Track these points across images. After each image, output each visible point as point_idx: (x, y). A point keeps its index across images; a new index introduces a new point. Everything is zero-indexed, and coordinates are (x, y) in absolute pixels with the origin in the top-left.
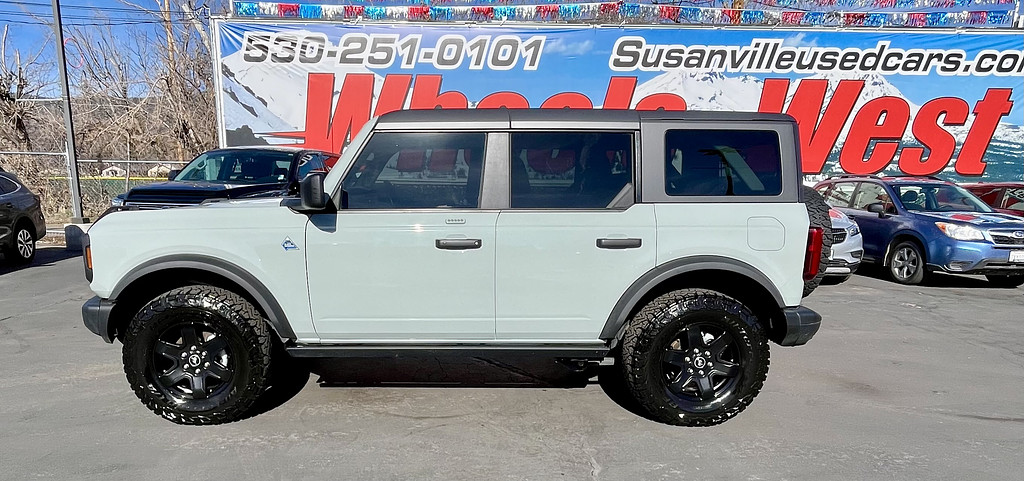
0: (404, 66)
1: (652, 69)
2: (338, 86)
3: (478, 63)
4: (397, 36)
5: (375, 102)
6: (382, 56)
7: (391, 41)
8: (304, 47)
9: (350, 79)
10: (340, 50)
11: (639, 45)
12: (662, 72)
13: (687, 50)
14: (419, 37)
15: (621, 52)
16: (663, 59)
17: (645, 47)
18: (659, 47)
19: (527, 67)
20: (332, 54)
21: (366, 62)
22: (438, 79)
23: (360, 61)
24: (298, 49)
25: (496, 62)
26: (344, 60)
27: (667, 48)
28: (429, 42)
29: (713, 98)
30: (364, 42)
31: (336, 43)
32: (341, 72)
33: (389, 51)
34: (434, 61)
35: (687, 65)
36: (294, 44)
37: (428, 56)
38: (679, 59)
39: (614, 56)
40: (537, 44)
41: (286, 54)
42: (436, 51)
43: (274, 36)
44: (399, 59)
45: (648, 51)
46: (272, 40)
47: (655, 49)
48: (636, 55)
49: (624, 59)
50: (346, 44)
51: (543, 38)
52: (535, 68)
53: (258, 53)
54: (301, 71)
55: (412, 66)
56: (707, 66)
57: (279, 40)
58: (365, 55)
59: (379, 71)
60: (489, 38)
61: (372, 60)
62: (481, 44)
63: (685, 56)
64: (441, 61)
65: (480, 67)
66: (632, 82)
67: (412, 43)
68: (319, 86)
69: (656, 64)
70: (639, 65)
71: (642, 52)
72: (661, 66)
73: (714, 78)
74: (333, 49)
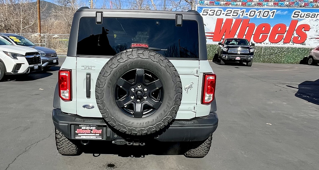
0: (241, 17)
1: (302, 18)
2: (224, 22)
3: (259, 16)
4: (240, 10)
5: (232, 25)
6: (236, 14)
7: (238, 11)
8: (217, 12)
9: (227, 20)
10: (225, 13)
11: (299, 12)
12: (304, 19)
13: (311, 14)
14: (245, 10)
15: (295, 14)
16: (305, 16)
17: (301, 13)
18: (304, 13)
19: (271, 17)
20: (223, 14)
21: (231, 16)
22: (249, 20)
23: (230, 15)
24: (215, 13)
25: (263, 16)
26: (226, 15)
27: (306, 13)
28: (247, 11)
29: (317, 25)
30: (231, 11)
31: (225, 11)
32: (225, 18)
33: (237, 13)
34: (248, 16)
35: (311, 17)
36: (214, 11)
37: (247, 14)
38: (309, 16)
39: (293, 15)
40: (274, 12)
41: (213, 14)
42: (249, 13)
43: (210, 9)
44: (240, 15)
45: (301, 14)
46: (209, 10)
47: (303, 14)
48: (298, 15)
49: (295, 16)
50: (227, 12)
51: (276, 11)
52: (273, 18)
53: (206, 13)
54: (215, 18)
55: (242, 17)
56: (316, 18)
57: (211, 10)
58: (231, 14)
59: (234, 18)
60: (262, 10)
61: (233, 15)
62: (260, 12)
63: (311, 15)
64: (250, 16)
65: (259, 17)
66: (297, 22)
67: (243, 11)
68: (219, 21)
69: (303, 17)
70: (299, 17)
71: (300, 14)
72: (304, 18)
73: (318, 20)
74: (224, 13)
